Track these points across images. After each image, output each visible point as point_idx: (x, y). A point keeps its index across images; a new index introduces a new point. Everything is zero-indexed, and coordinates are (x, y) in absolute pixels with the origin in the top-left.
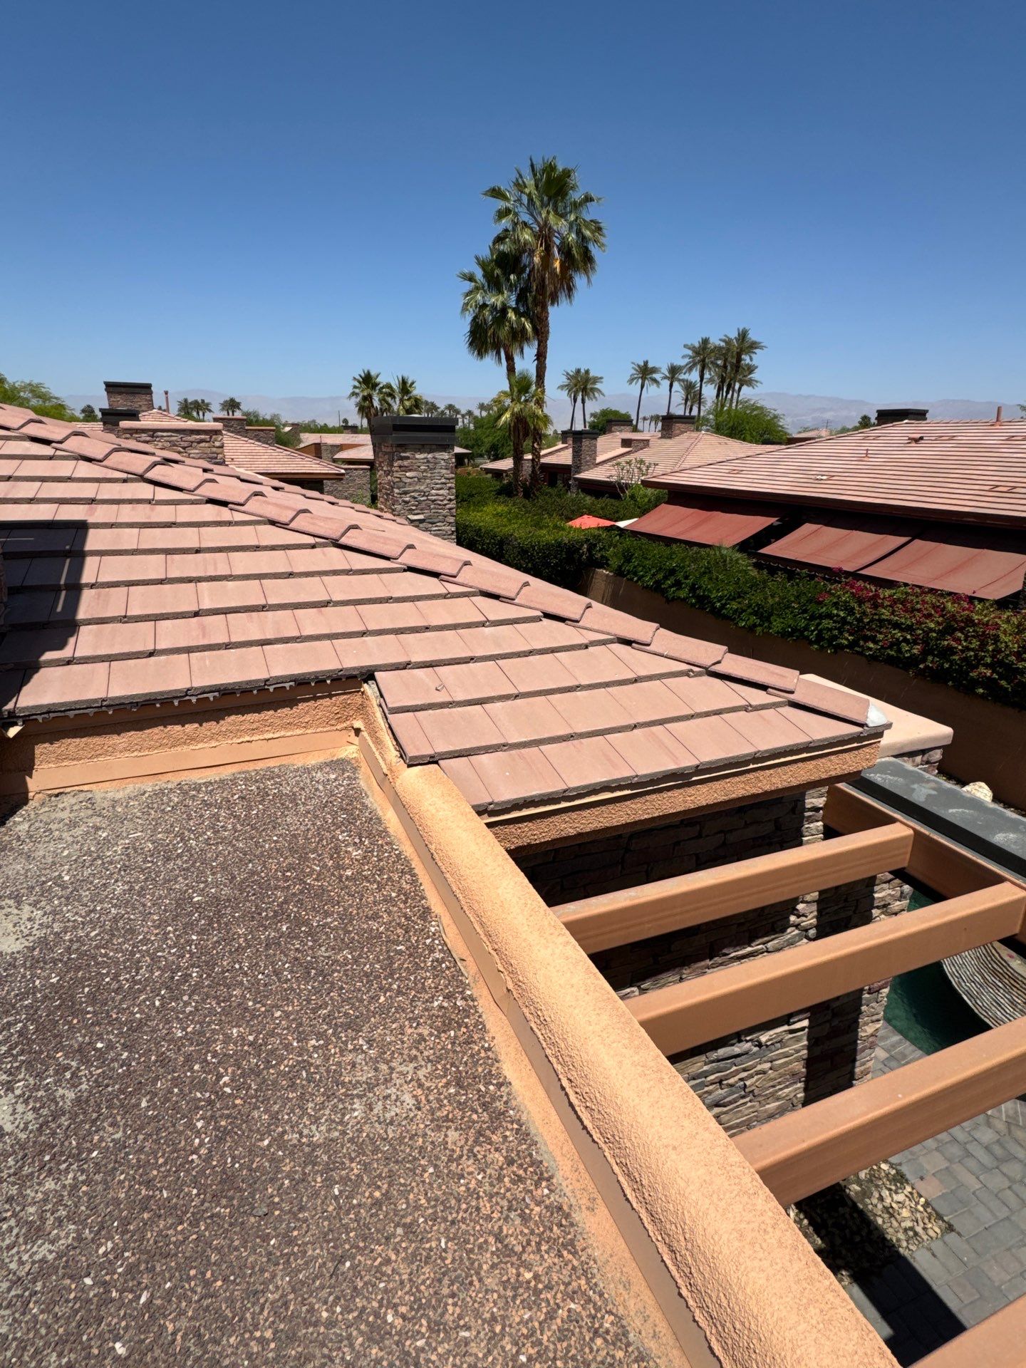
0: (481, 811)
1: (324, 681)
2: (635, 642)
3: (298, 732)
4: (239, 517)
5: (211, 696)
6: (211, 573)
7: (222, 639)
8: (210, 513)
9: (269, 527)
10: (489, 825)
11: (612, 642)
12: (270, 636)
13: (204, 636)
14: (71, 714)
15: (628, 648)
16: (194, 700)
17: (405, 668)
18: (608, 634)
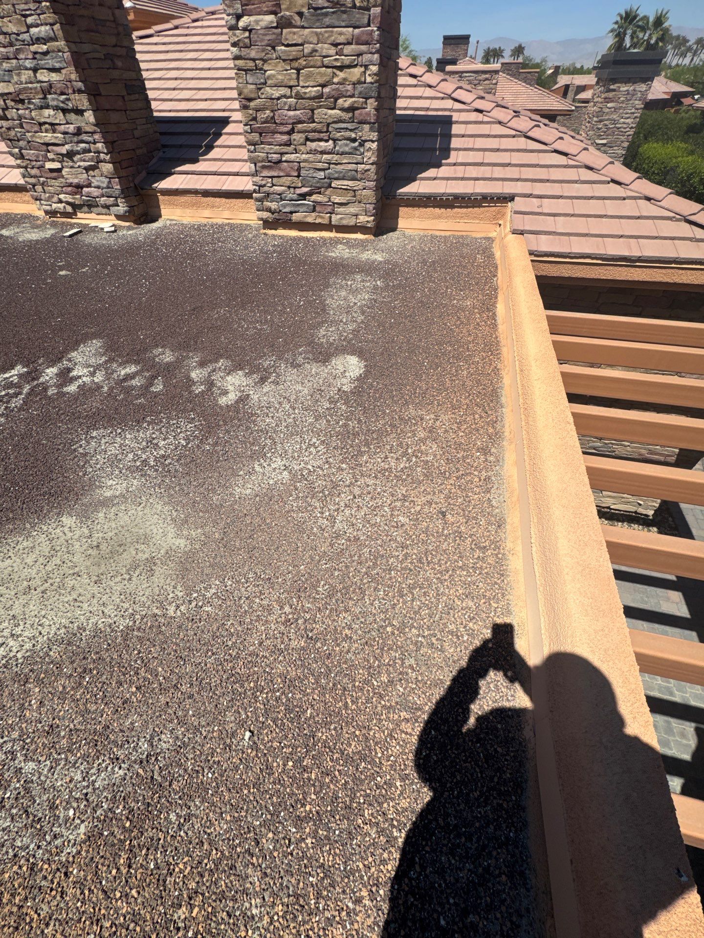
0: (531, 253)
1: (493, 198)
2: (653, 199)
3: (477, 221)
4: (486, 119)
5: (450, 198)
6: (466, 146)
7: (461, 176)
8: (474, 116)
9: (498, 125)
10: (532, 261)
11: (640, 198)
12: (480, 176)
13: (455, 173)
14: (405, 197)
15: (647, 202)
16: (444, 198)
17: (529, 197)
18: (641, 193)
